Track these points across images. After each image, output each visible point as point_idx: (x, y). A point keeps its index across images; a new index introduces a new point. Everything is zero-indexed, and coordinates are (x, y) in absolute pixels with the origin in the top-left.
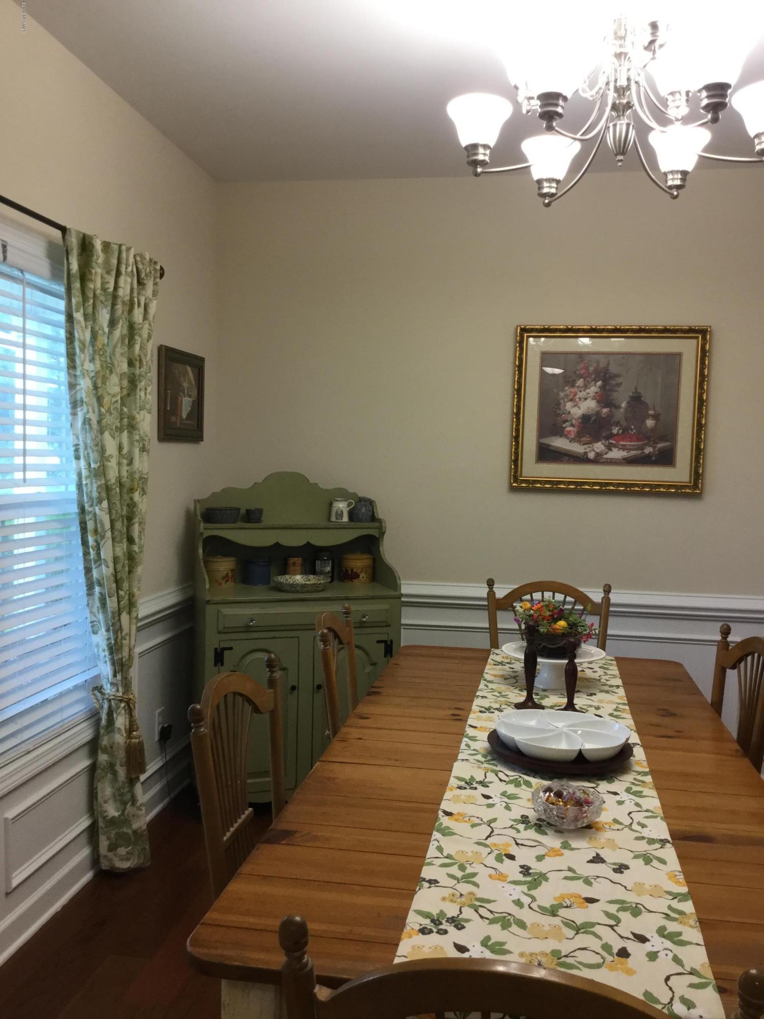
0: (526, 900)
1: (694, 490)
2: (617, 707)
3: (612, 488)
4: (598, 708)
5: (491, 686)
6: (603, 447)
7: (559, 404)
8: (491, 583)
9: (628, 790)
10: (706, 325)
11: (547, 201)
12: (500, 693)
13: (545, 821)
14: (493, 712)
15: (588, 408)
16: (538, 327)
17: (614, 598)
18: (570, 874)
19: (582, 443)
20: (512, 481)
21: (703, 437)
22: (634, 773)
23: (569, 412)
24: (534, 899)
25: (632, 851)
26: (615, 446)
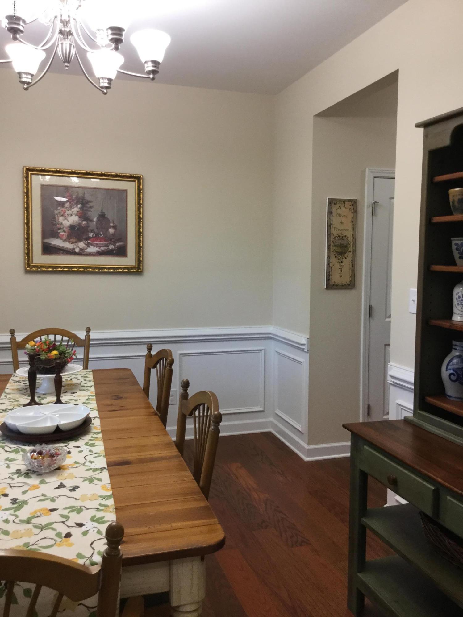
0: (11, 518)
1: (138, 270)
2: (88, 398)
3: (91, 270)
4: (76, 400)
5: (9, 396)
6: (84, 245)
7: (54, 218)
8: (12, 332)
9: (86, 444)
10: (140, 174)
11: (25, 87)
12: (14, 399)
13: (31, 470)
14: (8, 412)
15: (74, 221)
16: (38, 168)
17: (93, 335)
18: (43, 498)
19: (71, 242)
20: (26, 266)
21: (141, 239)
22: (92, 434)
23: (62, 223)
24: (17, 516)
25: (83, 478)
26: (92, 245)
